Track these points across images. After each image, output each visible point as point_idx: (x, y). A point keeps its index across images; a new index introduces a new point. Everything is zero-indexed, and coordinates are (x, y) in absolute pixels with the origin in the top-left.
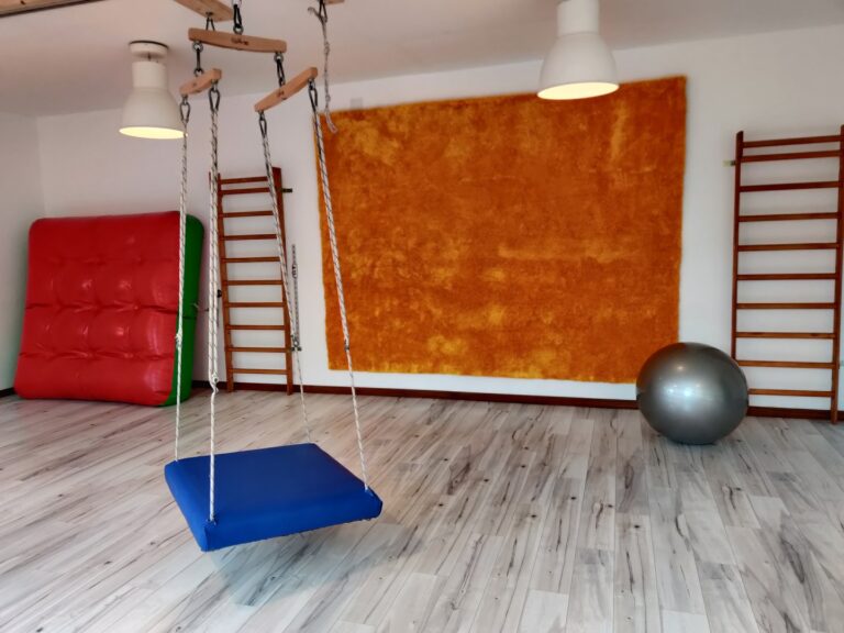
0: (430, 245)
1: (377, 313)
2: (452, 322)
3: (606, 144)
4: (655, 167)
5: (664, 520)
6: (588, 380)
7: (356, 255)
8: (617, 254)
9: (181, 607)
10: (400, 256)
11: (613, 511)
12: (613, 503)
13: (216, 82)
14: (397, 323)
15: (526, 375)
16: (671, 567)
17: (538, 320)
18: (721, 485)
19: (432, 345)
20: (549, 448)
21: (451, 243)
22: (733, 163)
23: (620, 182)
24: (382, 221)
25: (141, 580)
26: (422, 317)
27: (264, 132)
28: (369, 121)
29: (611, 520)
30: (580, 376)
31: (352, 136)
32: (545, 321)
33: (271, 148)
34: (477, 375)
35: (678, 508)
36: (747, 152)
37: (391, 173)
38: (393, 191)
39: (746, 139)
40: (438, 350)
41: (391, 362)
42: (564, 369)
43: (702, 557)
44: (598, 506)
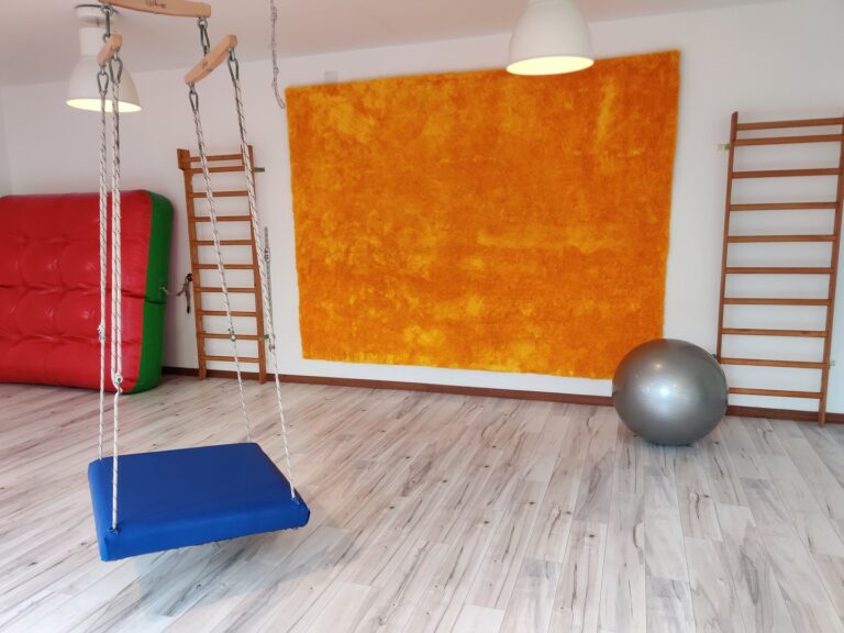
0: (407, 231)
1: (352, 301)
2: (429, 312)
3: (593, 125)
4: (643, 150)
5: (621, 529)
6: (568, 375)
7: (330, 239)
8: (600, 244)
9: (97, 615)
10: (375, 242)
11: (570, 517)
12: (572, 509)
13: (118, 49)
14: (372, 312)
15: (504, 368)
16: (619, 582)
17: (518, 311)
18: (688, 491)
19: (408, 335)
20: (517, 447)
21: (429, 229)
22: (727, 147)
23: (607, 166)
24: (357, 204)
25: (62, 585)
26: (399, 306)
27: (195, 107)
28: (343, 96)
29: (566, 529)
30: (559, 372)
31: (326, 112)
32: (524, 313)
33: (204, 125)
34: (453, 368)
35: (639, 517)
36: (741, 135)
37: (366, 152)
38: (369, 172)
39: (740, 121)
40: (414, 340)
41: (366, 352)
42: (543, 363)
43: (654, 572)
44: (555, 512)
